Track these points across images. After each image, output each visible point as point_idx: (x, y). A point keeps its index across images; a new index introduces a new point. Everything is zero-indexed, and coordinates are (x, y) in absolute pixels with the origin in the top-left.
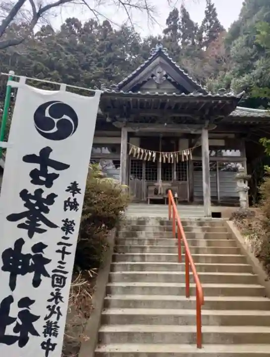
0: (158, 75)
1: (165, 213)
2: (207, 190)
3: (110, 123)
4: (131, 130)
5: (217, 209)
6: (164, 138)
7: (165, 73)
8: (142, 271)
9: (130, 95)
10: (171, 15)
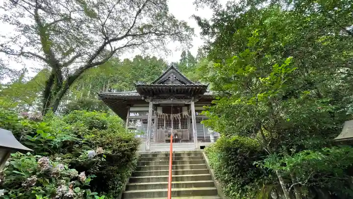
0: (172, 77)
1: (168, 148)
2: (195, 134)
3: (144, 100)
4: (154, 103)
5: (202, 144)
6: (174, 107)
7: (175, 76)
8: (146, 189)
9: (152, 86)
10: (182, 53)
